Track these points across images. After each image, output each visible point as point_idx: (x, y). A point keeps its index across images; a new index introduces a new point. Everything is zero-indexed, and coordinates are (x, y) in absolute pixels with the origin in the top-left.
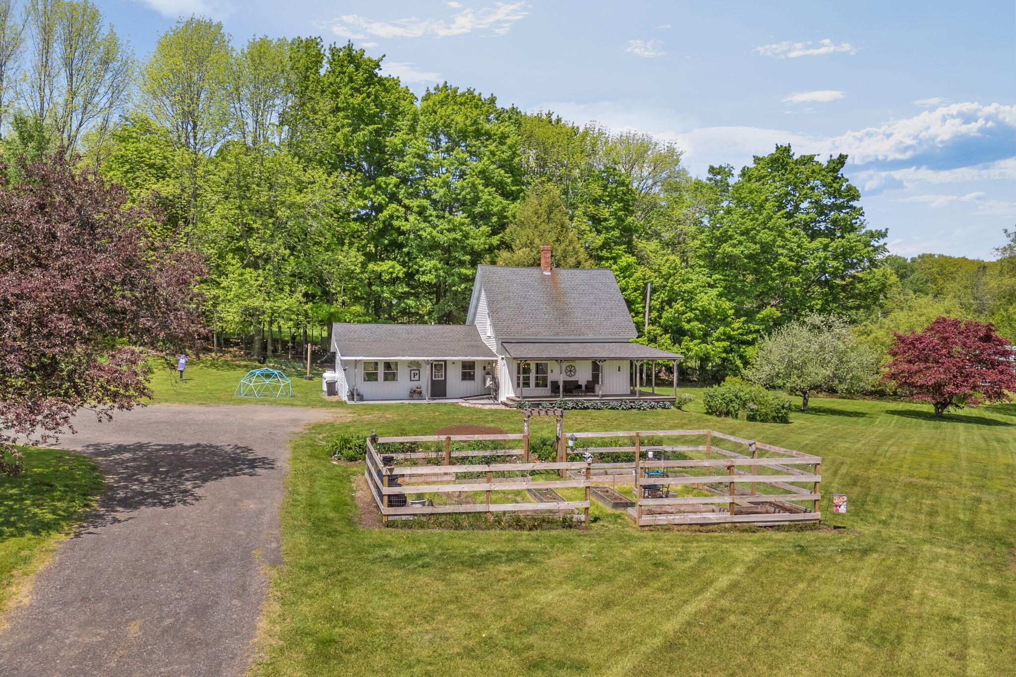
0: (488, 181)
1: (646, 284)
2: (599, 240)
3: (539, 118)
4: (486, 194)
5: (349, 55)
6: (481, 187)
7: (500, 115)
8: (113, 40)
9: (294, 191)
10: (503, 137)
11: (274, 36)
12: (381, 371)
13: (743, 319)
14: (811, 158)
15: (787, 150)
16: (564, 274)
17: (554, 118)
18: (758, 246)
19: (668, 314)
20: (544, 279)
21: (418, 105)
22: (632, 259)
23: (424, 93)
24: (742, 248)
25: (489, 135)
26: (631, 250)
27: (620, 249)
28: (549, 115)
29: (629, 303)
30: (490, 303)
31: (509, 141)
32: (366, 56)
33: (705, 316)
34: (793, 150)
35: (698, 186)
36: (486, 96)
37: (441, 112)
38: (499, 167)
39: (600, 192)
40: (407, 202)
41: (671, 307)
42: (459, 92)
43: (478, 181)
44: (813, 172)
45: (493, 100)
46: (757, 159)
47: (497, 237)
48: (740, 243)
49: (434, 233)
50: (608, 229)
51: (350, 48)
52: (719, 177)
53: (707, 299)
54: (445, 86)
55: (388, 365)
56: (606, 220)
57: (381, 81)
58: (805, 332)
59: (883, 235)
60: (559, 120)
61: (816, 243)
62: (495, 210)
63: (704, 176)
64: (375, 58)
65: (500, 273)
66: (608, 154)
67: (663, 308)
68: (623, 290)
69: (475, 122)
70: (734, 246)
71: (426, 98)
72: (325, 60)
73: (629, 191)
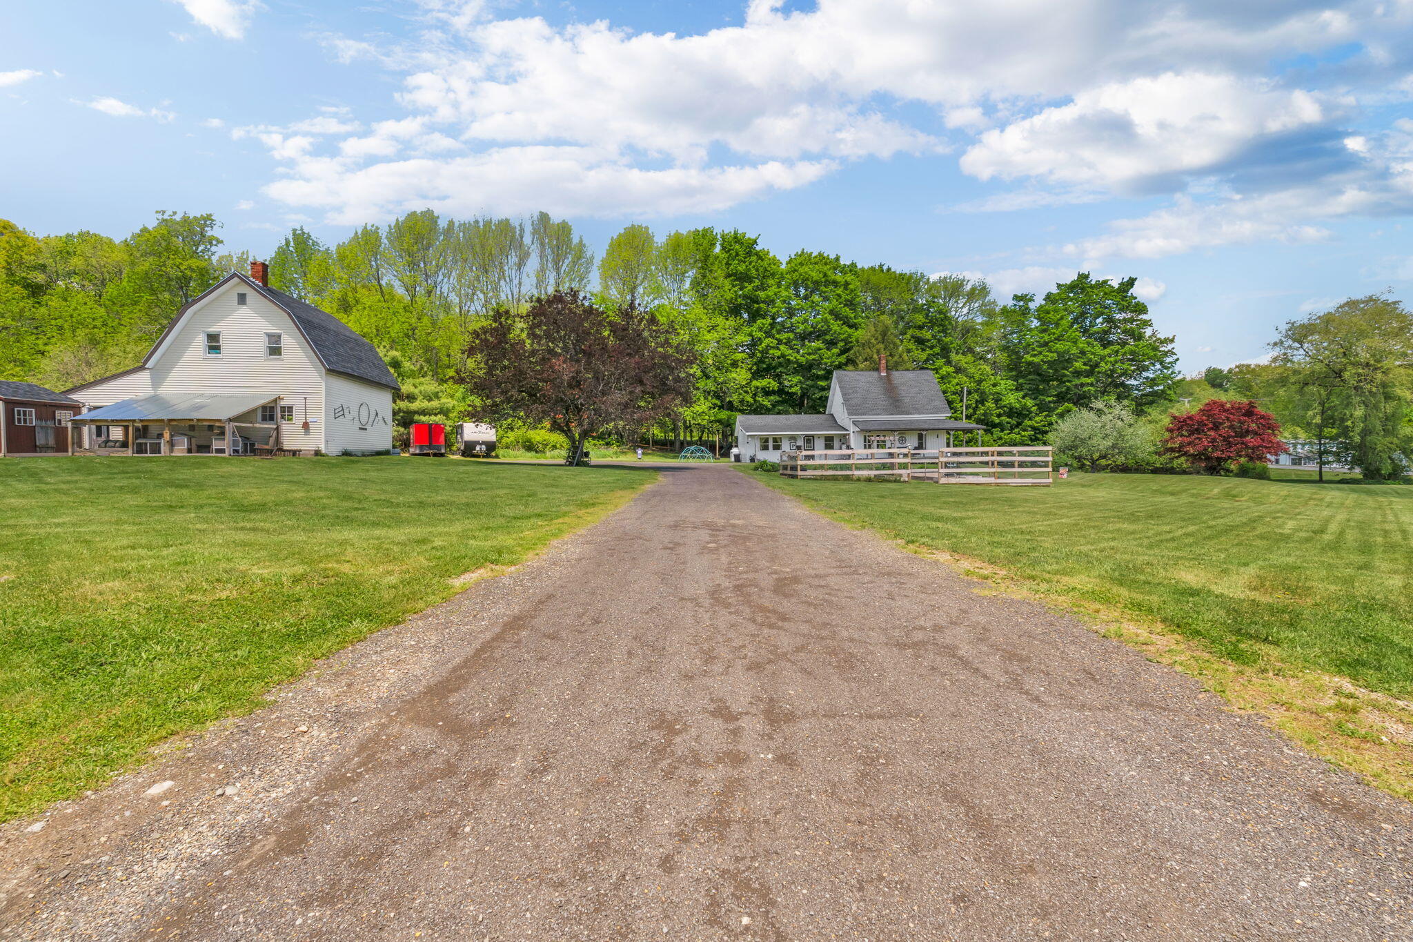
0: (836, 315)
1: (962, 388)
2: (924, 356)
3: (873, 269)
4: (835, 326)
5: (735, 238)
6: (832, 321)
7: (844, 270)
8: (581, 244)
9: (706, 333)
10: (847, 284)
11: (684, 231)
12: (771, 444)
13: (1044, 414)
14: (1105, 282)
15: (1087, 277)
16: (897, 376)
17: (885, 268)
18: (1055, 355)
19: (981, 411)
20: (881, 378)
21: (783, 267)
22: (951, 369)
23: (788, 259)
24: (1041, 357)
25: (836, 284)
26: (949, 363)
27: (940, 362)
28: (881, 266)
29: (950, 403)
30: (844, 395)
31: (851, 287)
32: (747, 237)
33: (1011, 412)
34: (1091, 277)
35: (1005, 311)
36: (832, 256)
37: (801, 270)
38: (845, 305)
39: (924, 320)
40: (777, 336)
41: (983, 405)
42: (813, 255)
43: (829, 317)
44: (1105, 294)
45: (837, 259)
46: (1059, 286)
47: (844, 356)
48: (1040, 353)
49: (798, 357)
50: (932, 347)
51: (736, 233)
52: (1021, 303)
53: (1012, 399)
54: (803, 252)
55: (775, 440)
56: (928, 340)
57: (757, 254)
58: (1092, 415)
59: (1172, 341)
60: (889, 269)
61: (1107, 351)
62: (842, 337)
63: (1010, 303)
64: (753, 237)
65: (849, 374)
66: (929, 291)
67: (977, 407)
68: (944, 392)
69: (825, 275)
70: (1035, 356)
71: (789, 262)
72: (718, 244)
73: (946, 318)
